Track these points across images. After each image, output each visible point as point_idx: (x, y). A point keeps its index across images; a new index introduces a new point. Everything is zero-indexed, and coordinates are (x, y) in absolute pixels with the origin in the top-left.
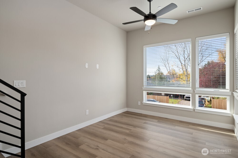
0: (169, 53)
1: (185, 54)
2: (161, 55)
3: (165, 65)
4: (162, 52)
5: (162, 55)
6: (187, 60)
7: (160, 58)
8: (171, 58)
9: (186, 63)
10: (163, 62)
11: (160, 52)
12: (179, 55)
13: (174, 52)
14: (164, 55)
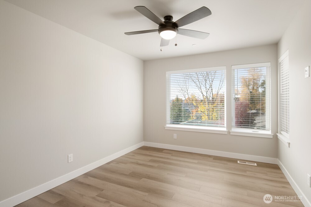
0: (189, 81)
1: (207, 84)
2: (179, 83)
3: (185, 95)
4: (180, 80)
5: (181, 83)
6: (209, 91)
7: (179, 87)
8: (191, 88)
9: (208, 95)
10: (182, 92)
11: (179, 80)
12: (201, 84)
13: (194, 80)
14: (183, 83)
